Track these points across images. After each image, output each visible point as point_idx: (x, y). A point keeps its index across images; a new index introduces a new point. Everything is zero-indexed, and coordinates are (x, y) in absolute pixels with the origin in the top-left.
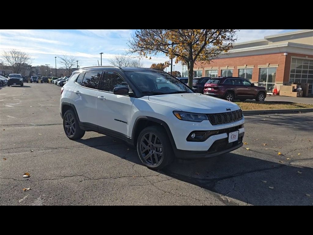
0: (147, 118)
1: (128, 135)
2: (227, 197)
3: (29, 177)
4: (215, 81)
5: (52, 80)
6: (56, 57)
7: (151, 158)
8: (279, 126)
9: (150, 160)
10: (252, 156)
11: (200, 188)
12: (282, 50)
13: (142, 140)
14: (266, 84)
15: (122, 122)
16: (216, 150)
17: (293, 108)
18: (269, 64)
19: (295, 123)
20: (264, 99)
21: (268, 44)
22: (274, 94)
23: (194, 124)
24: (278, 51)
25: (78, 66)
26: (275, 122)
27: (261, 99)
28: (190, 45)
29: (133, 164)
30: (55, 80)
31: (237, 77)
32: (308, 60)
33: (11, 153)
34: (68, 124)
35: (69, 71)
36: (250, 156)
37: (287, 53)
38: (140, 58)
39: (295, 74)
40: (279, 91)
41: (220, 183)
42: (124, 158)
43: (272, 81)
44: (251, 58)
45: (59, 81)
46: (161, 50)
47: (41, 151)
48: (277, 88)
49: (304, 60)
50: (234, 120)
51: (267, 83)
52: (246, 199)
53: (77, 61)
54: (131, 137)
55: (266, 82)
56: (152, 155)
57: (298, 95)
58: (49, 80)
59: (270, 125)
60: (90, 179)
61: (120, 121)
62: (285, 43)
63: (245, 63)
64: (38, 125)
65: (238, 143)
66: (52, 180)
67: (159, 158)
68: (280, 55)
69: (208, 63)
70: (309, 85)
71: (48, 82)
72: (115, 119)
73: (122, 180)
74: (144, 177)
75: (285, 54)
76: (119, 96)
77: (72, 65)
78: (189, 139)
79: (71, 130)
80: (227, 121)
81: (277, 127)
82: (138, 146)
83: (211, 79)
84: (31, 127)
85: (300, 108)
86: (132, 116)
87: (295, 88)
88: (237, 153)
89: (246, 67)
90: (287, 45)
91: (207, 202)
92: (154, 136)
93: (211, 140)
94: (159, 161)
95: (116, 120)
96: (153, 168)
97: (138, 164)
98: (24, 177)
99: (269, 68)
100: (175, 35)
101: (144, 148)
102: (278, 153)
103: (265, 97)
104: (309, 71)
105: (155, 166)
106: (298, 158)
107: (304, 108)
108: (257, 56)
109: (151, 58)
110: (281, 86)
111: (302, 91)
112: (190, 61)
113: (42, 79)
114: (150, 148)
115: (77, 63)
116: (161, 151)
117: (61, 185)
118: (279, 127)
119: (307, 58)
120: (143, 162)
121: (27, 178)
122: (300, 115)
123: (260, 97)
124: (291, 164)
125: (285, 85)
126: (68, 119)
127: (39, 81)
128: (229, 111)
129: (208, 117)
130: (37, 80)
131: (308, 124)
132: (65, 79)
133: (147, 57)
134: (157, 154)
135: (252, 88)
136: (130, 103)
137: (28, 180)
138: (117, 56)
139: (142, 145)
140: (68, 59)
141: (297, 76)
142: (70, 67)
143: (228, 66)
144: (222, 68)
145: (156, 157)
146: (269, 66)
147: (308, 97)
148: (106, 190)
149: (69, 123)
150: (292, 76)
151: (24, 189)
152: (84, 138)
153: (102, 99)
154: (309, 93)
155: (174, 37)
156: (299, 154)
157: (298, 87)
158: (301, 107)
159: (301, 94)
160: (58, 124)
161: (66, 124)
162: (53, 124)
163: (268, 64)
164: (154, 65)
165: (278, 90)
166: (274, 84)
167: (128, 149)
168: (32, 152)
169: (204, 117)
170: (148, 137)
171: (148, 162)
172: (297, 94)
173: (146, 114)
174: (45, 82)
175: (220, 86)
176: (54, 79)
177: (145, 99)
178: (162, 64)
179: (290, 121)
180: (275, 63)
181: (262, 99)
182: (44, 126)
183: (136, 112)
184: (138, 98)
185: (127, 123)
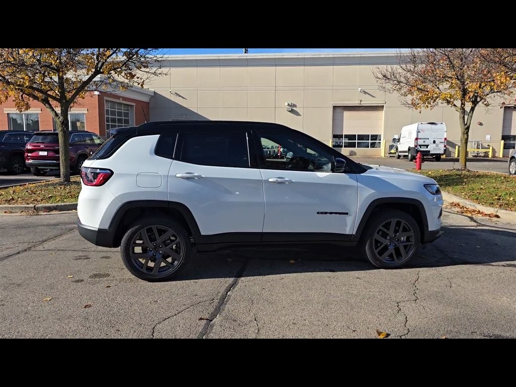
1: (347, 233)
7: (394, 253)
9: (392, 258)
15: (336, 213)
32: (122, 104)
39: (110, 123)
49: (118, 103)
54: (354, 233)
56: (393, 249)
61: (331, 213)
72: (318, 213)
75: (97, 93)
86: (360, 202)
94: (407, 253)
95: (322, 213)
99: (71, 114)
114: (389, 241)
116: (405, 239)
134: (404, 246)
145: (402, 250)
149: (151, 247)
153: (281, 183)
177: (373, 174)
183: (367, 194)
184: (362, 174)
185: (347, 214)
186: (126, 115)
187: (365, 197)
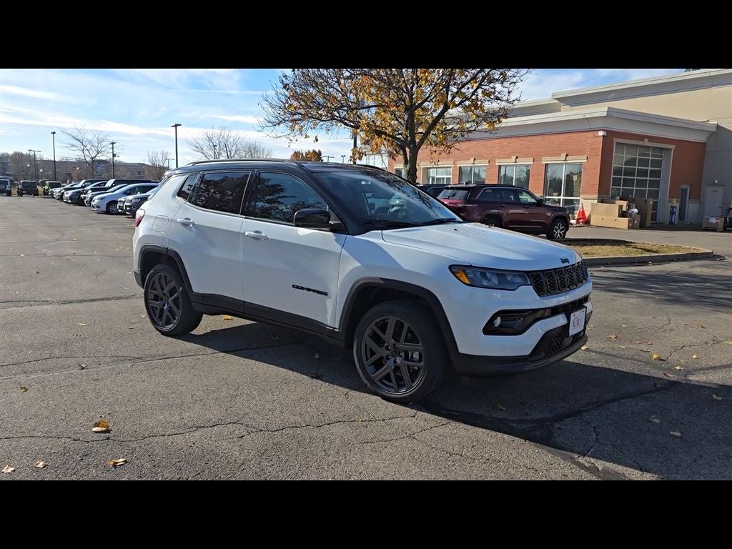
0: (382, 282)
1: (328, 324)
2: (593, 460)
3: (108, 431)
4: (456, 195)
5: (46, 187)
6: (54, 133)
7: (392, 375)
8: (622, 295)
9: (391, 382)
10: (599, 364)
11: (523, 441)
12: (594, 126)
13: (368, 332)
14: (559, 199)
15: (314, 291)
16: (543, 354)
17: (634, 254)
18: (567, 155)
19: (652, 288)
20: (564, 234)
21: (559, 111)
22: (578, 222)
23: (497, 294)
24: (586, 127)
25: (114, 155)
26: (609, 284)
27: (558, 232)
28: (411, 109)
29: (345, 390)
30: (58, 190)
31: (496, 183)
32: (649, 147)
33: (31, 373)
34: (156, 298)
35: (92, 168)
36: (595, 365)
37: (604, 130)
38: (292, 138)
39: (622, 177)
40: (590, 216)
41: (559, 429)
42: (318, 378)
43: (574, 193)
44: (525, 142)
45: (70, 192)
46: (342, 120)
47: (106, 367)
48: (585, 209)
49: (641, 146)
50: (569, 287)
51: (562, 197)
52: (634, 462)
53: (113, 143)
54: (337, 326)
55: (559, 195)
56: (393, 367)
57: (630, 225)
58: (40, 188)
59: (603, 293)
60: (261, 430)
61: (308, 290)
62: (599, 110)
63: (513, 153)
64: (64, 302)
65: (580, 338)
66: (169, 435)
67: (414, 375)
68: (590, 134)
69: (448, 152)
70: (651, 203)
71: (36, 193)
72: (293, 286)
73: (338, 429)
74: (383, 420)
75: (601, 133)
76: (303, 231)
77: (98, 153)
78: (489, 329)
79: (166, 313)
80: (554, 289)
81: (620, 297)
82: (357, 348)
83: (448, 188)
84: (49, 307)
85: (647, 254)
86: (341, 278)
87: (624, 209)
88: (576, 361)
89: (516, 162)
90: (605, 114)
91: (555, 473)
92: (399, 326)
93: (538, 330)
94: (413, 382)
95: (298, 287)
96: (397, 398)
97: (355, 390)
98: (96, 432)
99: (566, 164)
100: (376, 86)
101: (373, 353)
102: (652, 356)
103: (567, 230)
104: (651, 171)
105: (403, 393)
106: (698, 367)
107: (656, 254)
108: (540, 138)
109: (317, 140)
110: (593, 204)
111: (639, 216)
112: (408, 146)
113: (20, 187)
114: (389, 352)
115: (113, 148)
116: (418, 357)
117: (197, 447)
118: (624, 297)
119: (646, 143)
120: (371, 384)
121: (104, 435)
122: (652, 269)
123: (557, 230)
124: (690, 381)
125: (602, 202)
126: (157, 285)
127: (14, 191)
128: (566, 264)
129: (529, 277)
130: (8, 189)
131: (681, 288)
132: (82, 187)
133: (306, 136)
134: (408, 367)
135: (540, 210)
136: (336, 248)
137: (108, 438)
138: (210, 131)
139: (366, 345)
140: (90, 137)
141: (626, 182)
142: (92, 158)
143: (475, 159)
144: (461, 162)
145: (405, 374)
146: (566, 160)
147: (652, 228)
148: (310, 456)
149: (162, 296)
150: (616, 182)
151: (112, 463)
152: (198, 331)
153: (256, 238)
154: (652, 220)
155: (373, 90)
156: (695, 356)
157: (629, 207)
158: (648, 251)
159: (636, 222)
160: (113, 298)
161: (153, 298)
162: (103, 299)
163: (563, 155)
164: (297, 154)
165: (587, 214)
166: (579, 200)
167: (317, 356)
168: (83, 368)
169: (519, 278)
170: (383, 327)
171: (385, 385)
172: (629, 221)
173: (380, 273)
174: (29, 193)
175: (471, 205)
176: (53, 186)
177: (373, 237)
178: (317, 151)
179: (641, 283)
180: (580, 152)
181: (560, 234)
182: (81, 304)
183: (351, 268)
184: (355, 237)
185: (326, 294)
186: (659, 163)
187: (348, 271)
